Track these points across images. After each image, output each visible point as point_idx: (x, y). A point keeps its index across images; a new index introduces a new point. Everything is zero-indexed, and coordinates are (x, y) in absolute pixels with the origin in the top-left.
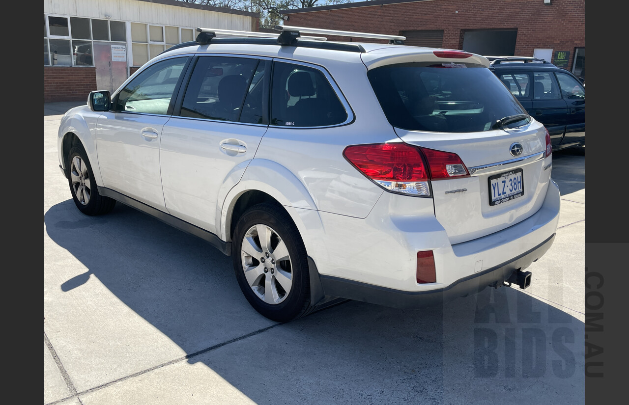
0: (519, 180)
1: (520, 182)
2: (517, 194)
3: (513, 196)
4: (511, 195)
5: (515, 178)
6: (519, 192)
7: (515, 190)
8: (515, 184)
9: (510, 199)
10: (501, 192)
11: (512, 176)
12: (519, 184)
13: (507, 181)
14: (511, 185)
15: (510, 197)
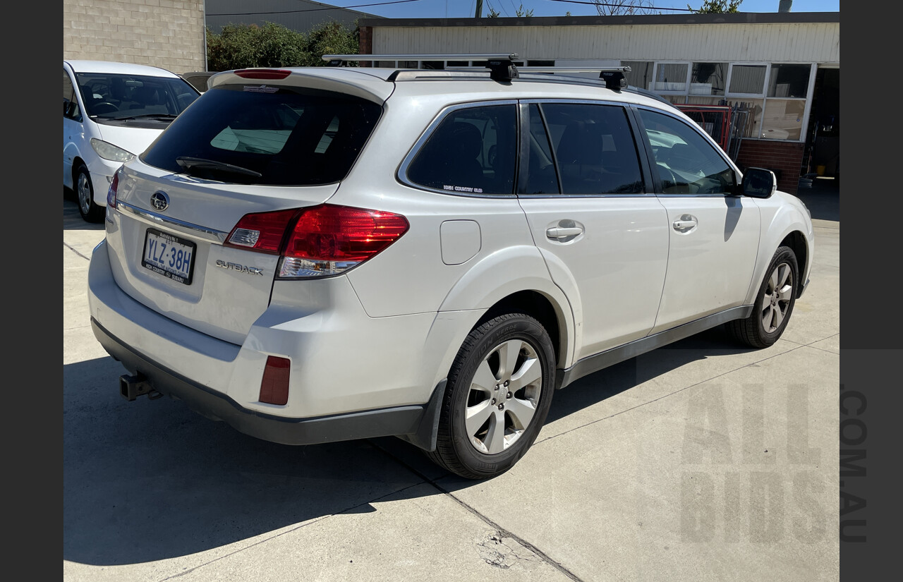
0: (187, 258)
1: (187, 262)
2: (178, 276)
3: (171, 274)
4: (169, 270)
5: (180, 252)
6: (183, 276)
7: (178, 268)
8: (179, 259)
9: (165, 275)
10: (158, 256)
11: (179, 247)
12: (186, 264)
13: (169, 247)
14: (173, 256)
15: (166, 271)
